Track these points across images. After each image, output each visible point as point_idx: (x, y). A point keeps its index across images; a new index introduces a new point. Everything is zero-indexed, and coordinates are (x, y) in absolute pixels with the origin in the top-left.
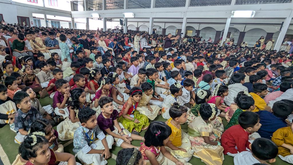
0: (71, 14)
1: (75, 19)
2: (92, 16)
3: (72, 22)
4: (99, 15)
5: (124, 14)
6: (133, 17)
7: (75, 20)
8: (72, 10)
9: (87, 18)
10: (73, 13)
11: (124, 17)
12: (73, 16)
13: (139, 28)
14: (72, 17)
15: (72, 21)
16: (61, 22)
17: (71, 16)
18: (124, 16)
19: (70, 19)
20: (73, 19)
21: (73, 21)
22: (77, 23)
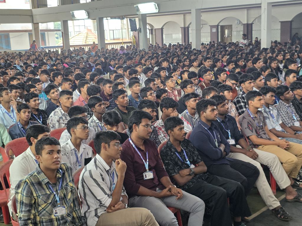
0: (32, 16)
1: (40, 24)
2: (73, 16)
3: (33, 33)
4: (89, 13)
5: (137, 6)
6: (157, 11)
8: (34, 7)
9: (63, 21)
10: (36, 11)
11: (138, 13)
12: (37, 18)
13: (188, 27)
14: (35, 22)
16: (11, 34)
17: (33, 20)
18: (138, 10)
19: (29, 26)
20: (36, 25)
21: (36, 29)
22: (46, 33)
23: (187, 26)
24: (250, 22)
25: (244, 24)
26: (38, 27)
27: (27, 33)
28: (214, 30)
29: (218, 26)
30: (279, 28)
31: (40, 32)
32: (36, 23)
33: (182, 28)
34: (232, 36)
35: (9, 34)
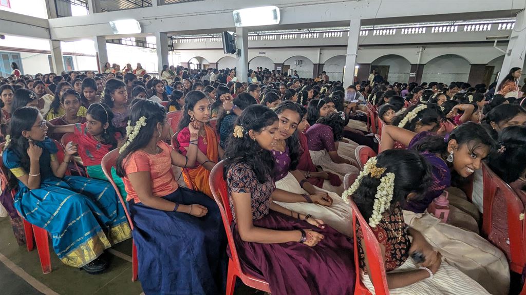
0: (49, 29)
2: (114, 29)
4: (142, 26)
5: (238, 14)
6: (277, 22)
7: (65, 47)
8: (50, 16)
9: (98, 37)
10: (55, 22)
11: (237, 25)
12: (57, 34)
15: (54, 49)
17: (50, 35)
18: (238, 21)
20: (56, 43)
21: (56, 49)
22: (74, 57)
24: (321, 62)
25: (315, 64)
26: (59, 48)
27: (46, 55)
28: (280, 68)
29: (283, 64)
31: (63, 55)
32: (55, 40)
35: (19, 54)
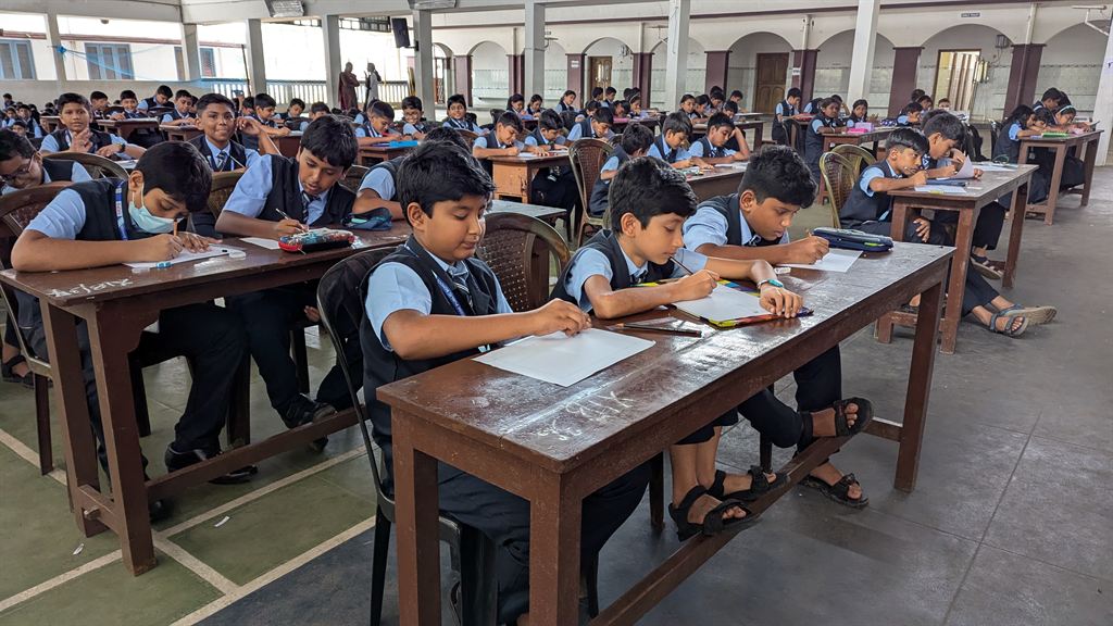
0: (179, 6)
2: (271, 10)
4: (305, 5)
9: (252, 21)
11: (413, 8)
12: (192, 13)
13: (523, 57)
14: (187, 21)
16: (134, 47)
17: (182, 15)
20: (190, 29)
21: (190, 35)
22: (215, 49)
23: (520, 53)
24: (647, 51)
25: (635, 55)
26: (194, 33)
27: (171, 47)
28: (576, 64)
29: (583, 55)
30: (704, 66)
31: (199, 47)
32: (189, 24)
33: (510, 56)
34: (610, 79)
35: (128, 46)
